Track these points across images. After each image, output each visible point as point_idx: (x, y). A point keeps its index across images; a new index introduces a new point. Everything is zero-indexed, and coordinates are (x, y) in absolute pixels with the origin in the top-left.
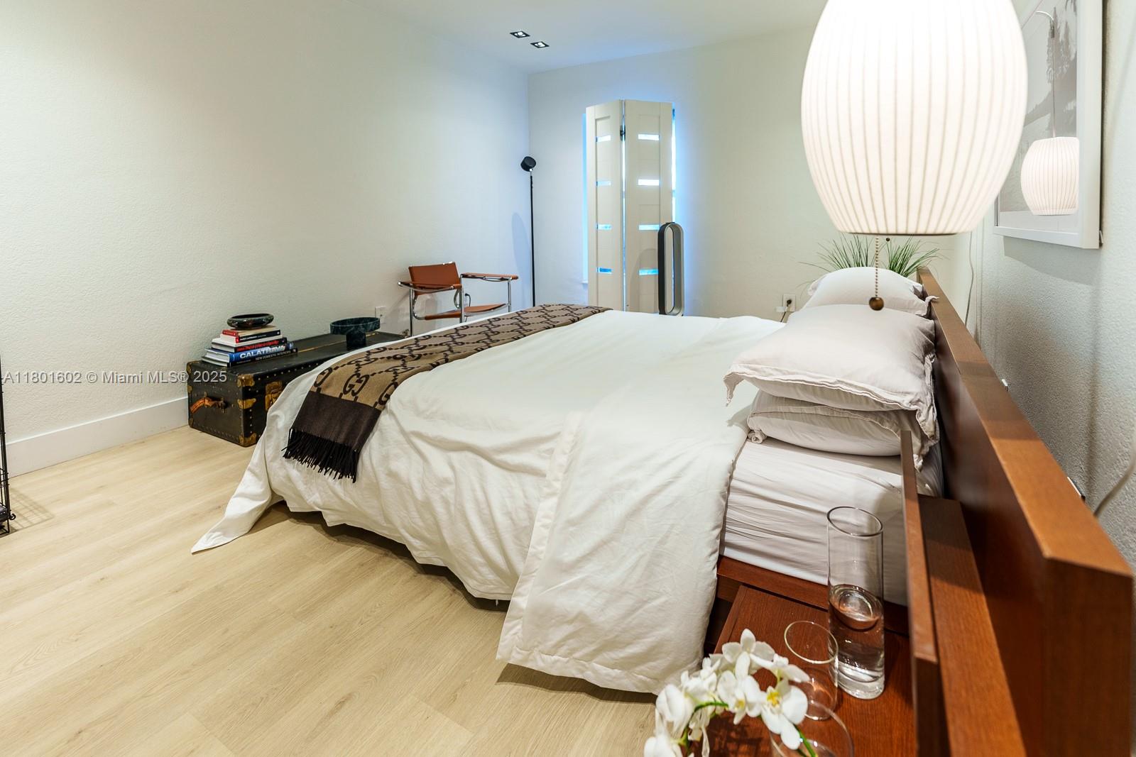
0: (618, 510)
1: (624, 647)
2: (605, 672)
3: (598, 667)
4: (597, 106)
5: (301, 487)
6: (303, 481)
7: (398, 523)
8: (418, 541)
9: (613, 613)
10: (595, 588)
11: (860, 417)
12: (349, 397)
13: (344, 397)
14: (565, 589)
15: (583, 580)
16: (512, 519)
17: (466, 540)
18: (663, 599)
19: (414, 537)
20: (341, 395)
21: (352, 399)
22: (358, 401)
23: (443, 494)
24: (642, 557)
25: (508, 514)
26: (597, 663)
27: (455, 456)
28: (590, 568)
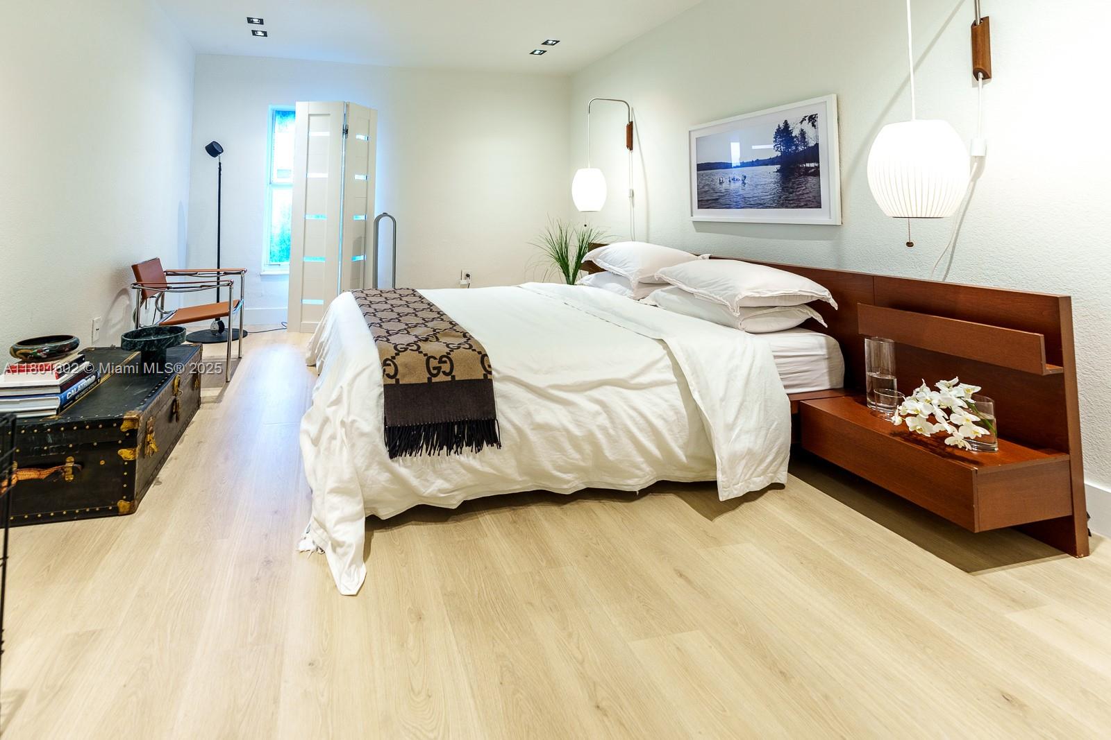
0: (739, 384)
1: (765, 460)
2: (758, 481)
3: (755, 479)
4: (312, 103)
5: (415, 482)
6: (414, 476)
7: (548, 466)
8: (569, 475)
9: (760, 441)
10: (747, 432)
11: (793, 308)
12: (441, 378)
13: (434, 380)
14: (735, 440)
15: (741, 430)
16: (664, 419)
17: (631, 448)
18: (776, 423)
19: (565, 473)
20: (429, 379)
21: (449, 378)
22: (457, 379)
23: (598, 423)
24: (760, 404)
25: (661, 417)
26: (755, 477)
27: (595, 393)
28: (740, 422)
